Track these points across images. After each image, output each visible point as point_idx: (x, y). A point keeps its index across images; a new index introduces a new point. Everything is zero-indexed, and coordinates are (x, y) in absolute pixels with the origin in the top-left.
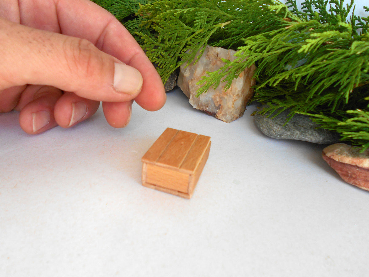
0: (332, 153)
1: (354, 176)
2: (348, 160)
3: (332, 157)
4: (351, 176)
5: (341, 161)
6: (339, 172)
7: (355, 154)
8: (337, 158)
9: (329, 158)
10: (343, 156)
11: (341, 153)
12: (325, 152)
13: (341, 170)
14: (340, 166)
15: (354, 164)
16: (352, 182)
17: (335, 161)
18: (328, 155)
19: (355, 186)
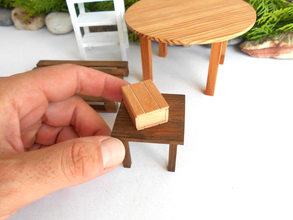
0: (245, 47)
1: (256, 54)
2: (253, 48)
3: (246, 49)
4: (255, 54)
5: (250, 49)
6: (250, 54)
7: (255, 45)
8: (248, 49)
9: (245, 50)
10: (251, 47)
11: (249, 46)
12: (242, 47)
13: (251, 53)
14: (250, 51)
15: (256, 49)
16: (256, 56)
17: (247, 50)
18: (244, 48)
19: (257, 57)
